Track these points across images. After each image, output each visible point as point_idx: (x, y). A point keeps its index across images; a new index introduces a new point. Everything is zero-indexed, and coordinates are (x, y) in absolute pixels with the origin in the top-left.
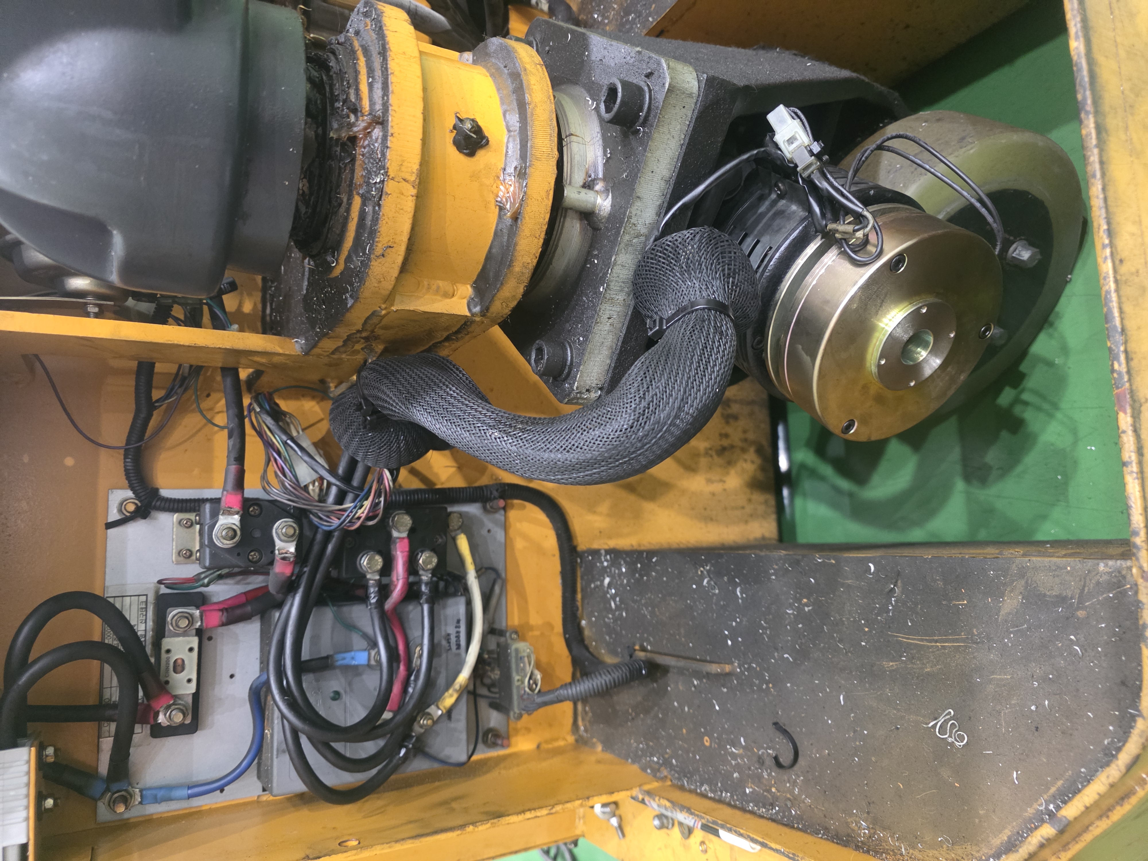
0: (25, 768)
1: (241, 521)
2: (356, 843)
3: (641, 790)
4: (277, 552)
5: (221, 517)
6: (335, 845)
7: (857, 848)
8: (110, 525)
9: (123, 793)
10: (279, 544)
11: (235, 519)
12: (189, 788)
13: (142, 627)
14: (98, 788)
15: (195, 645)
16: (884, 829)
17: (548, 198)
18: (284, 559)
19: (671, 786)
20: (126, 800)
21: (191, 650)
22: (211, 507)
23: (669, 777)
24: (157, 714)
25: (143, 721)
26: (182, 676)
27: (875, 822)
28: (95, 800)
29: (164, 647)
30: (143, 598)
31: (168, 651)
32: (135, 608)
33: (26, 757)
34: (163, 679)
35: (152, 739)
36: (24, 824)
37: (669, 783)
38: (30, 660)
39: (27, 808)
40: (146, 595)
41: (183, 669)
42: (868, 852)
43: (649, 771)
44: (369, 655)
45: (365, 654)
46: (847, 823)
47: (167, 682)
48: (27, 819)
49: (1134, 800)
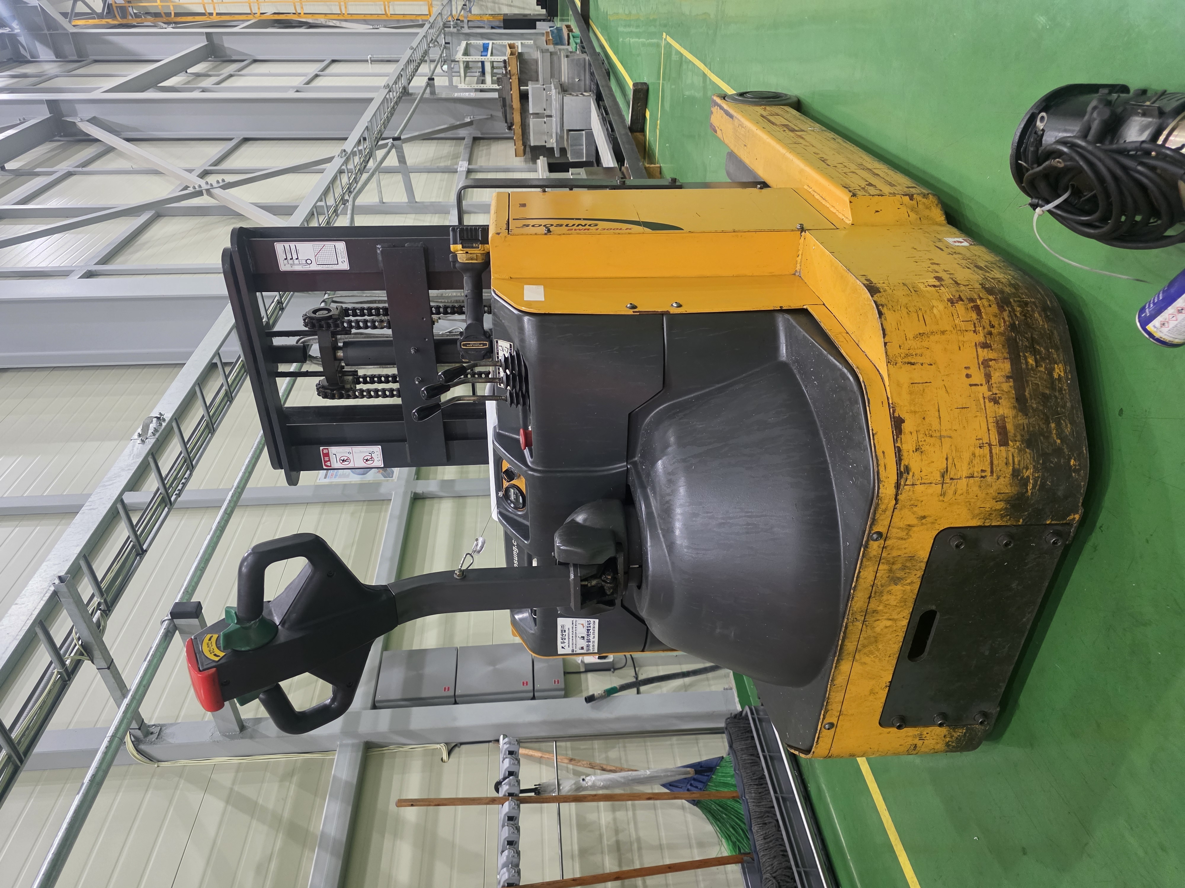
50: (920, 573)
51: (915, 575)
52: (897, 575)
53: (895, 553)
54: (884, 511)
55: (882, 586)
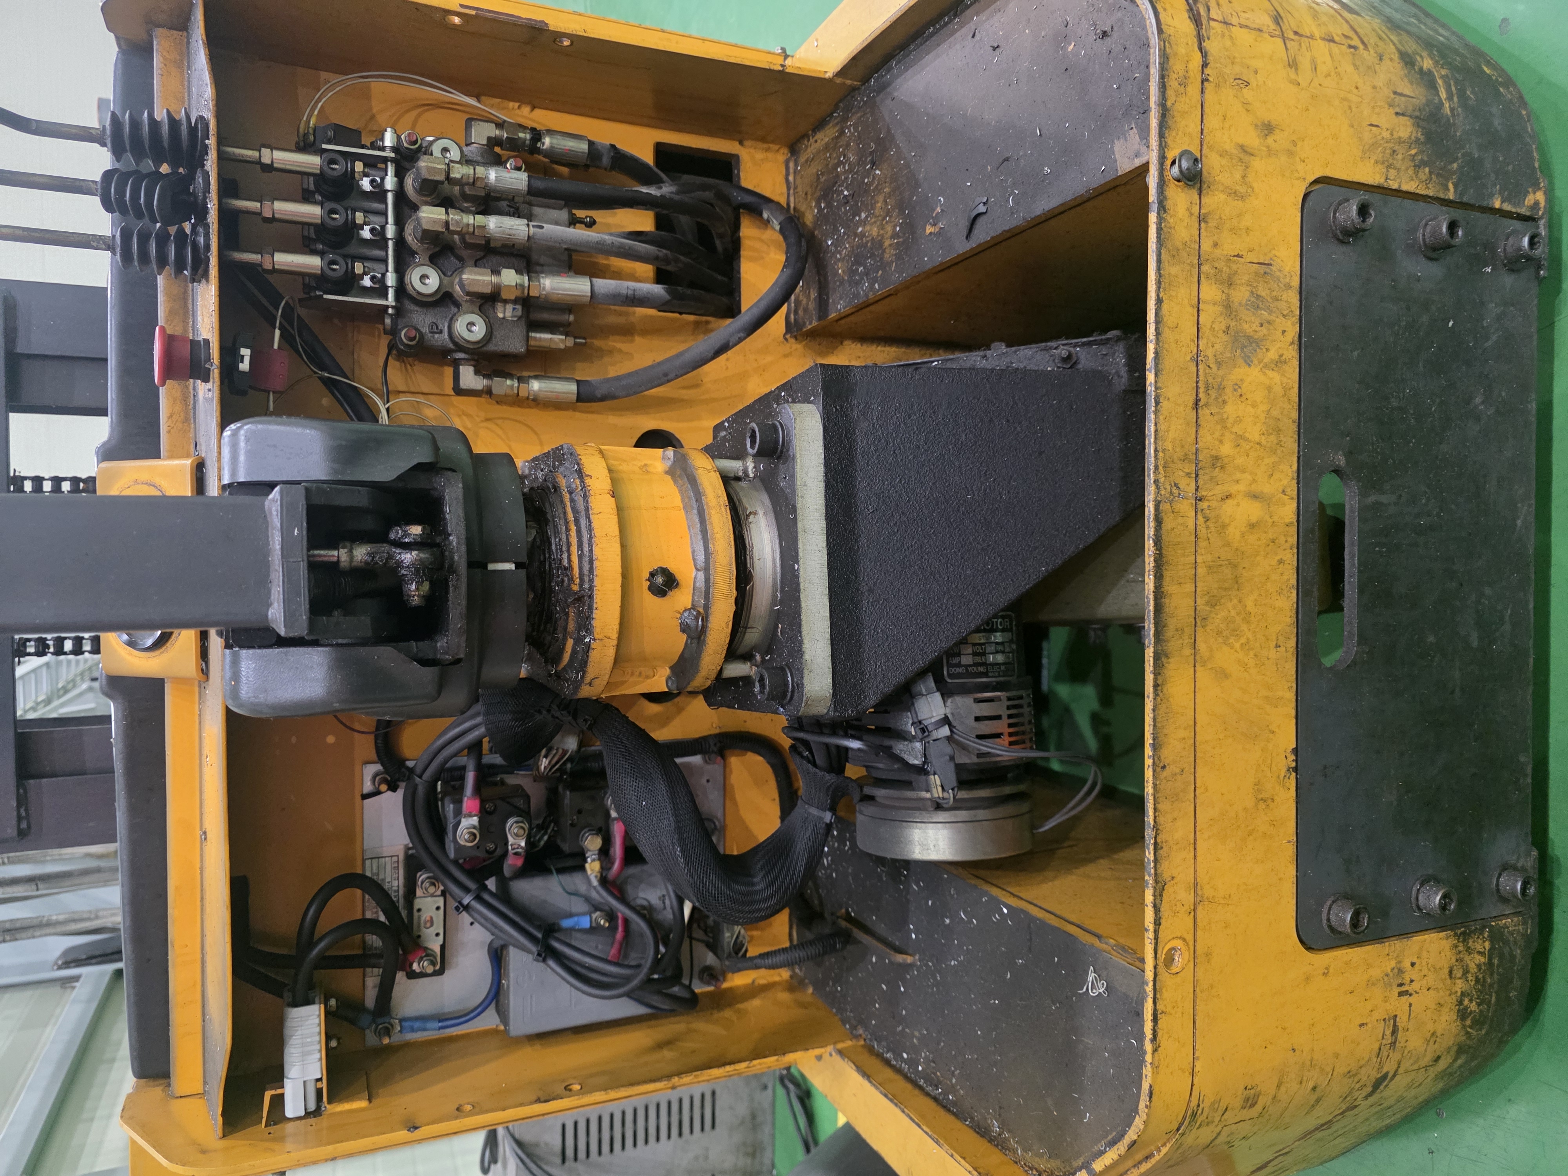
0: (317, 1021)
1: (479, 821)
2: (578, 1087)
3: (834, 1048)
4: (510, 848)
5: (463, 820)
6: (560, 1089)
7: (991, 1141)
8: (365, 797)
9: (387, 1025)
10: (511, 840)
11: (475, 821)
12: (440, 1021)
13: (395, 883)
14: (365, 1019)
15: (442, 905)
16: (1009, 1131)
17: (727, 627)
18: (516, 854)
19: (863, 1046)
20: (388, 1032)
21: (438, 908)
22: (454, 808)
23: (864, 1036)
24: (411, 965)
25: (402, 969)
26: (432, 931)
27: (1003, 1125)
28: (363, 1029)
29: (416, 907)
30: (395, 859)
31: (419, 910)
32: (388, 868)
33: (317, 1013)
34: (416, 933)
35: (409, 981)
36: (319, 1064)
37: (862, 1042)
38: (316, 937)
39: (320, 1051)
40: (398, 856)
41: (432, 925)
42: (997, 1146)
43: (848, 1026)
44: (591, 918)
45: (588, 918)
46: (986, 1118)
47: (419, 937)
48: (321, 1059)
49: (1153, 1161)
50: (1292, 329)
51: (1284, 332)
52: (1246, 326)
53: (1230, 245)
54: (1183, 84)
55: (1219, 364)
